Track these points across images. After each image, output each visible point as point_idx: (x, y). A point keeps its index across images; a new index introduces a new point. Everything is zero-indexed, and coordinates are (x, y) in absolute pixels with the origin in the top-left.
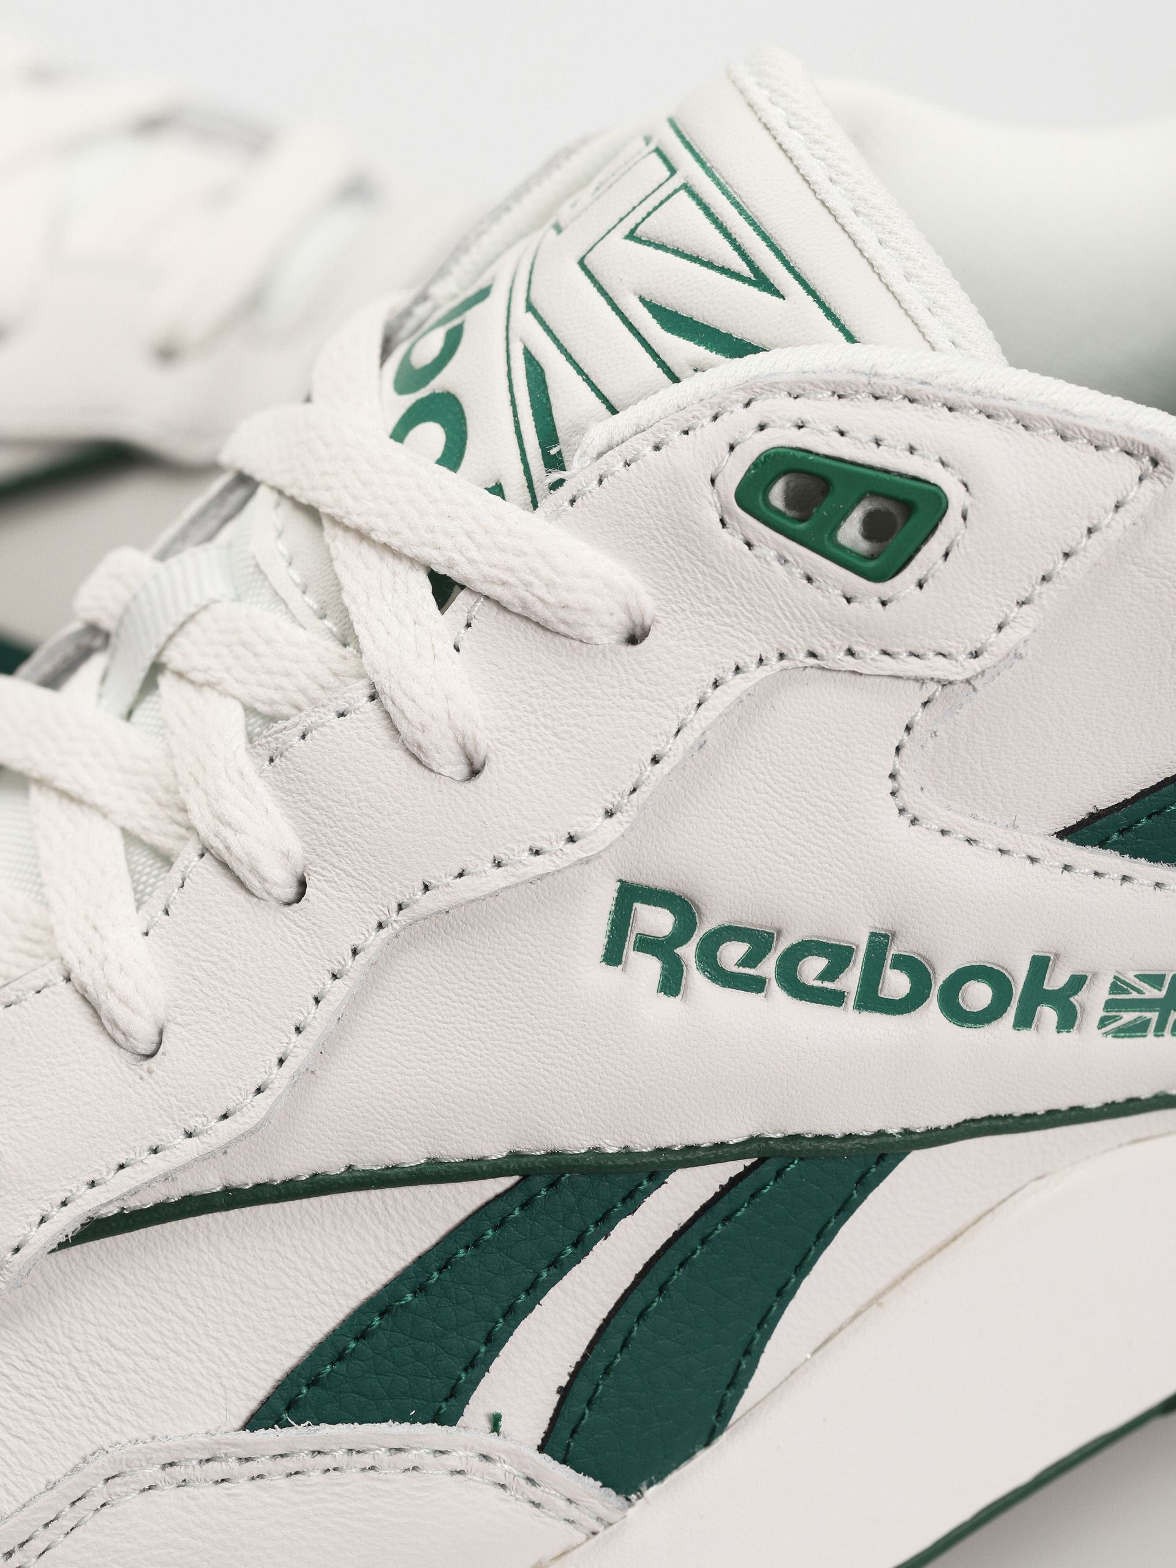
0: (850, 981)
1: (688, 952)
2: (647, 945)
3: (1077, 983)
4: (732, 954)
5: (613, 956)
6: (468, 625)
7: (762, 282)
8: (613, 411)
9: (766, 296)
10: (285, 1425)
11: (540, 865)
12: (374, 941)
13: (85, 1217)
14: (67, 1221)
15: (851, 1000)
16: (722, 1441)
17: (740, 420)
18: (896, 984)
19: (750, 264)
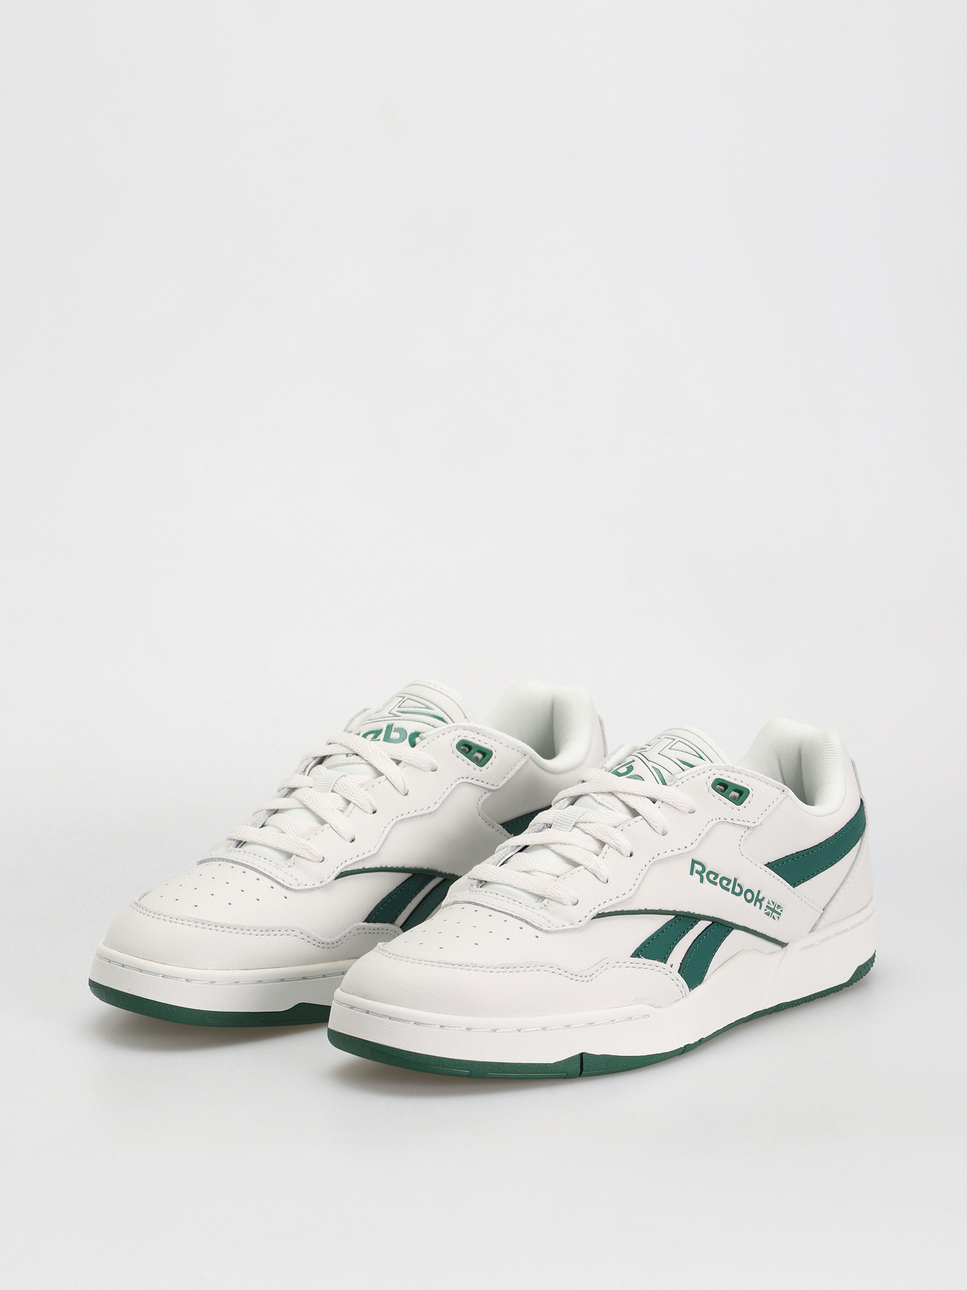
0: (730, 886)
1: (704, 875)
2: (697, 872)
3: (763, 898)
4: (712, 877)
5: (691, 873)
6: (659, 807)
7: (701, 757)
8: (684, 770)
9: (702, 760)
10: (639, 957)
11: (680, 852)
12: (649, 865)
13: (596, 914)
14: (594, 913)
15: (731, 891)
16: (702, 984)
17: (708, 773)
18: (737, 890)
19: (698, 754)
